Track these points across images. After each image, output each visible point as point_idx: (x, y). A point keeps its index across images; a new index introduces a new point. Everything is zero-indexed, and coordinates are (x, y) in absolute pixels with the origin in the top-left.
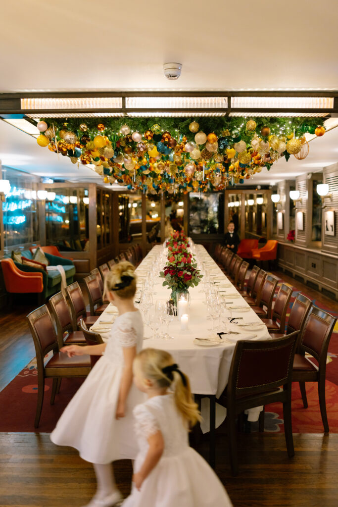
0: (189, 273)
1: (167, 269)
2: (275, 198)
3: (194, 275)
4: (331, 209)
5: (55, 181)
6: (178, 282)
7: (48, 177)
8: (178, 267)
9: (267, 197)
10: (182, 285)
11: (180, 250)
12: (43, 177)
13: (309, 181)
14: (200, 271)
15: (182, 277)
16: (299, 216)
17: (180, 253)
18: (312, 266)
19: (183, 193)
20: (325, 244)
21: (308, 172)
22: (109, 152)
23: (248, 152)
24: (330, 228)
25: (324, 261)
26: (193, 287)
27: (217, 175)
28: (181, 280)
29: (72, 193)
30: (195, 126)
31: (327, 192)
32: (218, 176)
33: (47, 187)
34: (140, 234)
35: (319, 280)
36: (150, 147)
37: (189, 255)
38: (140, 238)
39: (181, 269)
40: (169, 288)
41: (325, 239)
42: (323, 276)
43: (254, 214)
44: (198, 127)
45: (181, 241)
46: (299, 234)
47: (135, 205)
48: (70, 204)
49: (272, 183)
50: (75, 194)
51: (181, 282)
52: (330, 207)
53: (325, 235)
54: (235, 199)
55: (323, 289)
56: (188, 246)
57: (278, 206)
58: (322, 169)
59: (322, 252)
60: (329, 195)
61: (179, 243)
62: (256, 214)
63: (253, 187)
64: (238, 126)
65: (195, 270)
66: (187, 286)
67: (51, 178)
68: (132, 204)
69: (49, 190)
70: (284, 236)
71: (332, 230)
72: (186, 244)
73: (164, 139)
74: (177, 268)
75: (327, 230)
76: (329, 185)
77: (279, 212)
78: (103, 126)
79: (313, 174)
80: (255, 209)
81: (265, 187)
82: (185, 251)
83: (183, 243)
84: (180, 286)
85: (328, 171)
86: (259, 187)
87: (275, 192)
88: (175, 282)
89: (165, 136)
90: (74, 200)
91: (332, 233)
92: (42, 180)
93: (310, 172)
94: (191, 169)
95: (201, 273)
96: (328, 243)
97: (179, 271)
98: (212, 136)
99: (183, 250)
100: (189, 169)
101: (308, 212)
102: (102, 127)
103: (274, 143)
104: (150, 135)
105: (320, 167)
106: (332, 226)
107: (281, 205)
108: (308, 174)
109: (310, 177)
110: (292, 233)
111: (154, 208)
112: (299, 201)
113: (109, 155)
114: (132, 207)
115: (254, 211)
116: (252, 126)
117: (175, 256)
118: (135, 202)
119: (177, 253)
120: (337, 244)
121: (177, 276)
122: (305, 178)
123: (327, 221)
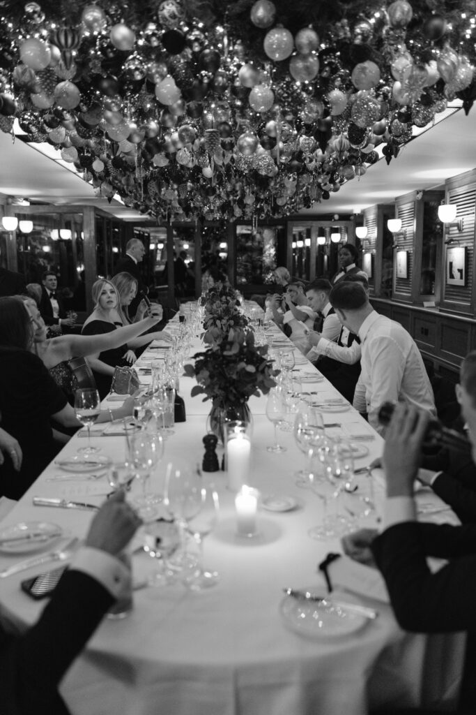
0: (251, 369)
1: (202, 358)
2: (361, 232)
3: (263, 372)
4: (459, 244)
5: (32, 203)
6: (225, 389)
7: (20, 197)
8: (225, 353)
9: (347, 231)
10: (235, 396)
11: (227, 311)
12: (12, 197)
13: (417, 203)
14: (274, 361)
15: (234, 377)
16: (401, 257)
17: (226, 318)
18: (422, 332)
19: (227, 221)
20: (446, 298)
21: (417, 189)
22: (67, 94)
23: (377, 96)
24: (457, 274)
25: (442, 325)
26: (258, 395)
27: (289, 178)
28: (233, 382)
29: (64, 225)
30: (265, 9)
31: (455, 218)
32: (291, 180)
33: (17, 211)
34: (166, 286)
35: (434, 354)
36: (157, 72)
37: (242, 321)
38: (166, 292)
39: (233, 358)
40: (205, 400)
41: (446, 291)
42: (442, 348)
43: (326, 257)
44: (274, 12)
45: (227, 295)
46: (398, 284)
47: (161, 246)
48: (60, 240)
49: (357, 209)
50: (68, 226)
51: (231, 388)
52: (458, 240)
53: (447, 284)
54: (297, 237)
55: (440, 367)
56: (238, 303)
57: (364, 244)
58: (444, 183)
59: (440, 311)
60: (456, 222)
61: (224, 298)
62: (328, 257)
63: (328, 217)
64: (369, 16)
65: (264, 360)
66: (245, 396)
67: (26, 199)
68: (156, 245)
69: (21, 217)
70: (374, 287)
71: (461, 278)
72: (235, 301)
73: (190, 44)
74: (224, 357)
75: (452, 277)
76: (457, 206)
77: (366, 252)
78: (38, 9)
79: (425, 193)
80: (328, 250)
81: (345, 217)
82: (235, 313)
83: (228, 298)
84: (232, 398)
85: (456, 184)
86: (336, 217)
87: (361, 224)
88: (220, 388)
89: (192, 38)
90: (66, 234)
91: (462, 283)
92: (10, 200)
93: (421, 188)
94: (249, 145)
95: (275, 366)
96: (455, 297)
97: (227, 365)
98: (308, 35)
99: (232, 310)
100: (245, 144)
101: (416, 252)
102: (34, 12)
103: (448, 63)
104: (154, 34)
105: (440, 180)
106: (460, 271)
107: (370, 243)
108: (418, 193)
109: (420, 196)
110: (388, 284)
111: (187, 250)
112: (402, 234)
113: (68, 99)
114: (157, 249)
115: (325, 254)
116: (403, 12)
117: (218, 322)
118: (161, 242)
119: (220, 318)
120: (470, 299)
121: (222, 375)
122: (411, 199)
123: (451, 264)
